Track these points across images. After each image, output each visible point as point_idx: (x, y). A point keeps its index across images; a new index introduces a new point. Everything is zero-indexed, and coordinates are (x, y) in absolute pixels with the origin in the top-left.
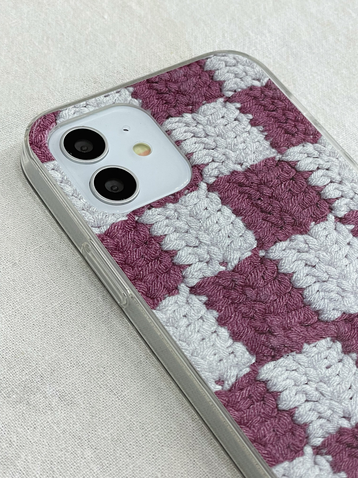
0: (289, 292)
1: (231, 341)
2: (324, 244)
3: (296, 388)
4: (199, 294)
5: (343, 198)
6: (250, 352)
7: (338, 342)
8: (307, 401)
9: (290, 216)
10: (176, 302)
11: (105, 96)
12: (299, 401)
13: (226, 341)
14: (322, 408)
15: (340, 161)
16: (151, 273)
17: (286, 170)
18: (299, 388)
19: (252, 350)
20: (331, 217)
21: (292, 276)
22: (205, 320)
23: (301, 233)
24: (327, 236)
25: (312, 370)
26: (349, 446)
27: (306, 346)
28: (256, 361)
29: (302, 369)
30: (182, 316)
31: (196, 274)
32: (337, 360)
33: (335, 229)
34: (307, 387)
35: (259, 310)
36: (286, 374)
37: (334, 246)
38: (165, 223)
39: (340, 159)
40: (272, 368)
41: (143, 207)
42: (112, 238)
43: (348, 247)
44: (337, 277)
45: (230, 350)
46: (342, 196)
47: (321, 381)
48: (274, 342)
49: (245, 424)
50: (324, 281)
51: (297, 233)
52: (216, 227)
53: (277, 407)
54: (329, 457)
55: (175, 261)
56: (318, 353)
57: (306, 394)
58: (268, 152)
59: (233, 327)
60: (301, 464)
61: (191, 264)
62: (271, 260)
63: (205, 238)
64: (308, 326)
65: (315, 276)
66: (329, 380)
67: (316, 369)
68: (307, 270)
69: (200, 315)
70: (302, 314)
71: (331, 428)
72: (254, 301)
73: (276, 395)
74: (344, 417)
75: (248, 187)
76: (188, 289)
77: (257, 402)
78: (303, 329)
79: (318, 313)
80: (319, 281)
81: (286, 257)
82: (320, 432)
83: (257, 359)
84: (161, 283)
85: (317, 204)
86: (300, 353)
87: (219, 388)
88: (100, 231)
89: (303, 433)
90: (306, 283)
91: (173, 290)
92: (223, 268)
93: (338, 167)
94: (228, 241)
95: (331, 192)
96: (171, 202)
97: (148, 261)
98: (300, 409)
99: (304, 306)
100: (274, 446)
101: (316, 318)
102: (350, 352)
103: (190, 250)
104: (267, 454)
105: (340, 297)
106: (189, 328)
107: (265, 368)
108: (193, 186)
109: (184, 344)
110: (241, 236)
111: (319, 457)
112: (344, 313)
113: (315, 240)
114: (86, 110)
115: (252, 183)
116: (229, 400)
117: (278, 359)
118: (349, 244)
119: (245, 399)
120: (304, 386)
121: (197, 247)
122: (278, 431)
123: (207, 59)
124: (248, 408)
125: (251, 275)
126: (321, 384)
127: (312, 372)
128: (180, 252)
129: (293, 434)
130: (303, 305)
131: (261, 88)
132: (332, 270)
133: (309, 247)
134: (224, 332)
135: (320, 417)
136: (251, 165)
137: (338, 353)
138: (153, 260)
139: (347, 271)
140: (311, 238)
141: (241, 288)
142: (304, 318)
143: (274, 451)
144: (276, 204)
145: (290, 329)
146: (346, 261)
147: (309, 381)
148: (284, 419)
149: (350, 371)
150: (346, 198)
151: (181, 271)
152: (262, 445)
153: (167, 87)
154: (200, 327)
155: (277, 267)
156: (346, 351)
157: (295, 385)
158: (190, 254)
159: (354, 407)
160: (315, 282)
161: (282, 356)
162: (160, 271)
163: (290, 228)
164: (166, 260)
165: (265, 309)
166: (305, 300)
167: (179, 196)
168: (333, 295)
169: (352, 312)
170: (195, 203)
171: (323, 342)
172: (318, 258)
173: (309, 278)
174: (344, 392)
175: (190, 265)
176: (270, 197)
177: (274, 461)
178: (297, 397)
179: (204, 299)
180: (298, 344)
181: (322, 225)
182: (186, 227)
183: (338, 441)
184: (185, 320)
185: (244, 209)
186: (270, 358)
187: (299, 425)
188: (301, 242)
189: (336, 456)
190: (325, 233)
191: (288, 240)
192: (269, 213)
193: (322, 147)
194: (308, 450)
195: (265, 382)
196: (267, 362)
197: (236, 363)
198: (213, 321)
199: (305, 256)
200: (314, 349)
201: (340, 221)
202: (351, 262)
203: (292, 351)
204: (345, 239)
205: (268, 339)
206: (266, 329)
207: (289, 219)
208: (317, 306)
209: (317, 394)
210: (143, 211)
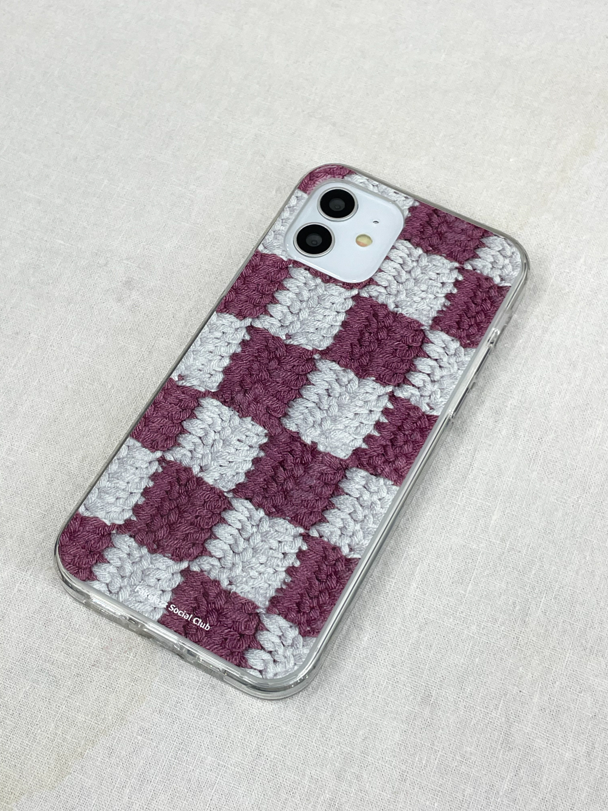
0: (292, 389)
1: (221, 369)
2: (358, 394)
3: (207, 426)
4: (249, 334)
5: (417, 390)
6: (218, 386)
7: (267, 439)
8: (200, 438)
9: (369, 360)
10: (232, 322)
11: (395, 192)
12: (196, 432)
13: (219, 367)
14: (200, 450)
15: (457, 372)
16: (248, 296)
17: (416, 339)
18: (208, 428)
19: (222, 386)
20: (390, 389)
21: (309, 385)
22: (229, 346)
23: (357, 375)
24: (367, 393)
25: (230, 431)
26: (177, 479)
27: (249, 419)
28: (214, 392)
29: (226, 424)
30: (222, 331)
31: (266, 323)
32: (250, 444)
33: (379, 396)
34: (213, 433)
35: (262, 375)
36: (216, 416)
37: (361, 402)
38: (300, 284)
39: (459, 371)
40: (215, 405)
41: (304, 265)
42: (261, 260)
43: (368, 412)
44: (330, 415)
45: (213, 372)
46: (419, 388)
47: (223, 440)
48: (239, 397)
49: (155, 407)
50: (319, 408)
51: (354, 372)
52: (320, 317)
53: (182, 421)
54: (160, 470)
55: (269, 306)
56: (249, 430)
57: (206, 435)
58: (424, 319)
59: (235, 365)
60: (144, 454)
61: (273, 317)
62: (315, 365)
63: (304, 315)
64: (269, 413)
65: (320, 399)
66: (229, 445)
67: (232, 433)
68: (322, 392)
69: (231, 342)
70: (277, 405)
71: (186, 462)
72: (268, 370)
73: (192, 416)
74: (201, 467)
75: (377, 321)
76: (249, 324)
77: (179, 407)
78: (264, 411)
79: (286, 415)
80: (317, 404)
81: (325, 373)
82: (179, 456)
83: (216, 392)
84: (243, 306)
85: (397, 374)
86: (241, 417)
87: (176, 379)
88: (262, 250)
89: (171, 446)
90: (309, 397)
91: (241, 315)
92: (284, 338)
93: (449, 373)
94: (312, 330)
95: (417, 379)
96: (322, 279)
97: (257, 289)
98: (191, 436)
99: (286, 404)
100: (148, 432)
101: (281, 416)
102: (263, 450)
103: (286, 310)
104: (140, 430)
105: (312, 425)
106: (215, 340)
107: (212, 400)
108: (349, 286)
109: (199, 343)
110: (323, 336)
111: (157, 463)
112: (298, 433)
113: (357, 386)
114: (371, 188)
115: (383, 322)
116: (170, 389)
117: (225, 405)
118: (371, 411)
119: (177, 398)
120: (212, 431)
121: (292, 313)
122: (163, 429)
123: (495, 235)
124: (170, 404)
125: (291, 358)
126: (221, 441)
127: (228, 432)
128: (280, 305)
129: (166, 440)
130: (286, 402)
131: (494, 285)
132: (335, 410)
133: (347, 385)
134: (226, 362)
135: (191, 451)
136: (402, 314)
137: (257, 442)
138: (260, 292)
139: (342, 420)
140: (357, 383)
141: (274, 356)
142: (275, 408)
143: (144, 433)
144: (374, 346)
145: (257, 403)
146: (351, 415)
147: (219, 432)
148: (175, 429)
149: (246, 456)
150: (419, 392)
151: (262, 313)
152: (145, 423)
153: (439, 224)
154: (221, 346)
155: (311, 371)
156: (262, 447)
157: (209, 425)
158: (282, 312)
159: (214, 470)
160: (314, 402)
161: (229, 407)
162: (253, 301)
163: (356, 364)
164: (266, 300)
165: (265, 379)
166: (292, 402)
167: (332, 281)
168: (311, 419)
169: (303, 438)
170: (334, 294)
171: (261, 429)
172: (340, 395)
173: (316, 396)
174: (224, 459)
175: (271, 316)
176: (378, 339)
177: (136, 437)
178: (199, 430)
179: (247, 338)
180: (248, 412)
181: (377, 385)
182: (306, 299)
183: (178, 471)
184: (220, 334)
185: (352, 327)
186: (223, 400)
187: (175, 440)
188: (348, 378)
189: (164, 473)
190: (370, 391)
191: (343, 368)
192: (361, 346)
193: (463, 354)
194: (159, 454)
195: (199, 405)
196: (218, 399)
197: (204, 380)
198: (232, 351)
199: (336, 386)
200: (250, 426)
201: (390, 396)
202: (353, 420)
203: (238, 412)
204: (374, 407)
205: (239, 392)
206: (247, 387)
207: (365, 361)
208: (291, 412)
209: (211, 442)
210: (300, 267)
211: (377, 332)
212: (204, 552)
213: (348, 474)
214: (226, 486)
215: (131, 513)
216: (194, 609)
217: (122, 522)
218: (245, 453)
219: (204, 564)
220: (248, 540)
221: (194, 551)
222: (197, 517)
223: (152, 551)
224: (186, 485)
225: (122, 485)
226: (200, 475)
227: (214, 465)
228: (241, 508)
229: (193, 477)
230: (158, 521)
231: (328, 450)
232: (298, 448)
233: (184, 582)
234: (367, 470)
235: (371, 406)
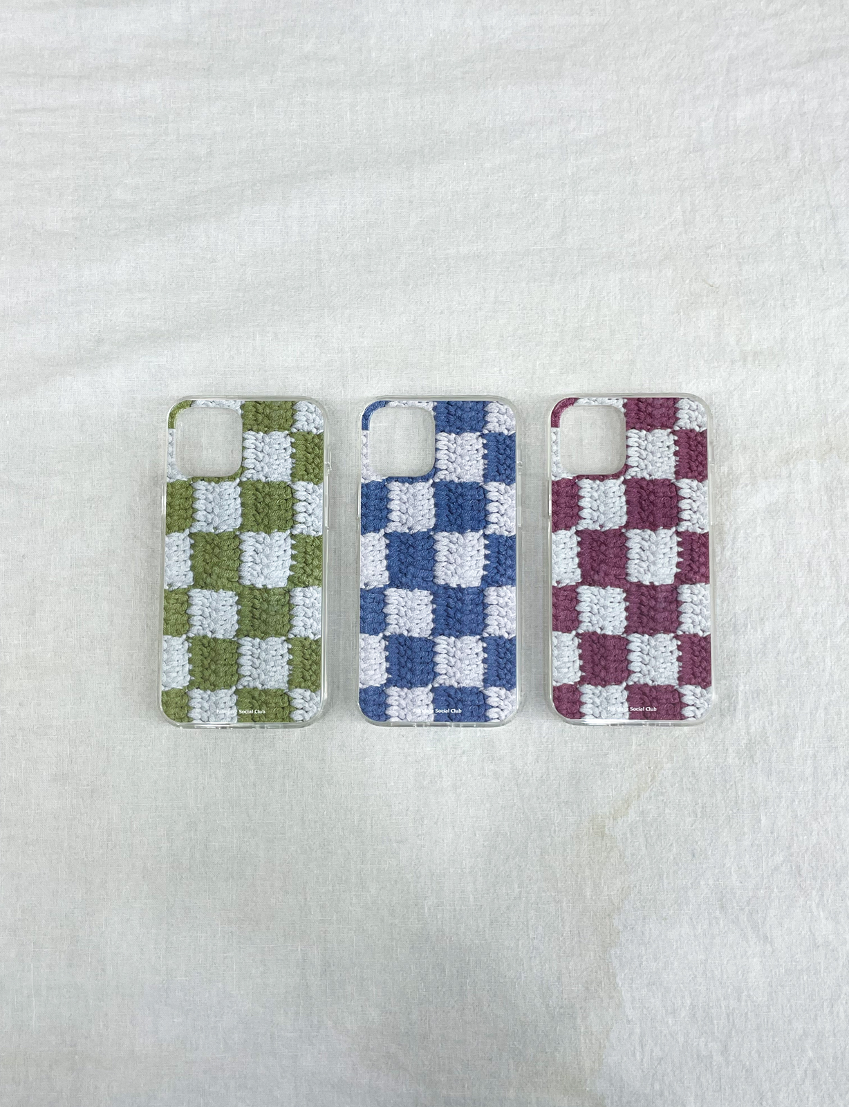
0: (622, 557)
1: (576, 566)
2: (658, 541)
4: (578, 536)
5: (689, 522)
6: (581, 577)
7: (625, 594)
8: (590, 612)
9: (653, 518)
10: (565, 534)
12: (586, 610)
13: (574, 565)
14: (594, 618)
16: (564, 513)
18: (591, 604)
19: (583, 576)
20: (674, 529)
21: (629, 550)
22: (572, 550)
23: (651, 530)
24: (663, 538)
25: (603, 599)
26: (592, 641)
27: (609, 587)
28: (581, 582)
29: (599, 597)
30: (563, 542)
31: (584, 525)
32: (618, 601)
33: (671, 537)
34: (595, 606)
35: (601, 558)
36: (590, 595)
37: (663, 545)
38: (589, 490)
40: (586, 589)
41: (583, 476)
42: (558, 486)
44: (651, 562)
45: (573, 570)
46: (689, 520)
47: (603, 607)
48: (596, 577)
49: (555, 607)
50: (643, 561)
51: (649, 529)
52: (612, 505)
53: (575, 607)
54: (580, 641)
55: (579, 513)
56: (612, 594)
57: (592, 609)
58: (670, 475)
59: (583, 559)
60: (566, 636)
62: (625, 536)
63: (602, 508)
64: (617, 578)
65: (640, 556)
66: (607, 608)
67: (605, 600)
68: (638, 550)
69: (572, 546)
70: (619, 571)
71: (591, 629)
72: (602, 553)
73: (578, 601)
74: (600, 628)
75: (645, 491)
76: (575, 530)
77: (568, 600)
78: (614, 578)
79: (627, 574)
80: (640, 559)
81: (634, 538)
82: (585, 628)
84: (565, 521)
85: (673, 518)
86: (604, 589)
87: (556, 585)
88: (555, 479)
89: (577, 624)
90: (634, 557)
91: (568, 527)
92: (599, 528)
94: (612, 516)
96: (599, 479)
97: (567, 507)
98: (584, 613)
99: (623, 568)
100: (561, 623)
101: (625, 576)
102: (627, 601)
103: (590, 511)
104: (556, 625)
105: (644, 573)
106: (563, 550)
107: (583, 587)
109: (555, 556)
110: (620, 516)
111: (576, 638)
112: (639, 581)
113: (655, 537)
115: (648, 489)
116: (556, 592)
117: (591, 586)
118: (671, 548)
119: (564, 596)
121: (595, 511)
122: (567, 617)
124: (562, 601)
125: (610, 539)
128: (585, 509)
129: (573, 622)
132: (652, 558)
133: (650, 539)
134: (577, 560)
135: (590, 622)
137: (621, 598)
138: (570, 507)
139: (658, 561)
140: (654, 535)
141: (600, 543)
142: (619, 573)
143: (560, 625)
144: (652, 507)
145: (608, 575)
146: (662, 556)
147: (598, 603)
148: (574, 614)
149: (620, 609)
150: (691, 522)
151: (579, 520)
152: (556, 619)
154: (568, 552)
155: (626, 541)
156: (625, 600)
157: (590, 602)
158: (589, 513)
159: (608, 626)
160: (638, 559)
161: (594, 586)
162: (569, 515)
163: (648, 524)
164: (576, 510)
165: (604, 559)
166: (626, 565)
168: (642, 570)
169: (644, 583)
170: (611, 486)
171: (618, 590)
172: (650, 547)
173: (637, 555)
174: (609, 617)
175: (585, 519)
176: (651, 502)
177: (557, 629)
178: (587, 608)
179: (579, 539)
180: (606, 584)
181: (666, 531)
182: (597, 498)
183: (590, 637)
184: (563, 545)
185: (633, 502)
186: (588, 584)
187: (578, 620)
188: (648, 534)
189: (584, 641)
190: (664, 536)
191: (642, 530)
192: (644, 511)
194: (574, 633)
195: (578, 593)
196: (586, 585)
197: (571, 577)
198: (576, 552)
199: (644, 542)
200: (612, 591)
201: (676, 534)
202: (664, 558)
203: (601, 586)
204: (671, 544)
205: (594, 574)
206: (597, 569)
207: (651, 519)
208: (629, 571)
209: (597, 611)
210: (582, 479)
211: (648, 497)
212: (630, 672)
213: (679, 591)
214: (620, 631)
215: (580, 672)
216: (643, 704)
217: (579, 679)
218: (618, 608)
219: (634, 679)
220: (648, 654)
221: (625, 674)
222: (615, 656)
223: (604, 686)
224: (599, 642)
225: (566, 659)
226: (602, 633)
227: (606, 623)
228: (635, 639)
229: (600, 636)
230: (597, 669)
231: (661, 583)
232: (644, 590)
233: (630, 693)
234: (688, 583)
235: (669, 545)
